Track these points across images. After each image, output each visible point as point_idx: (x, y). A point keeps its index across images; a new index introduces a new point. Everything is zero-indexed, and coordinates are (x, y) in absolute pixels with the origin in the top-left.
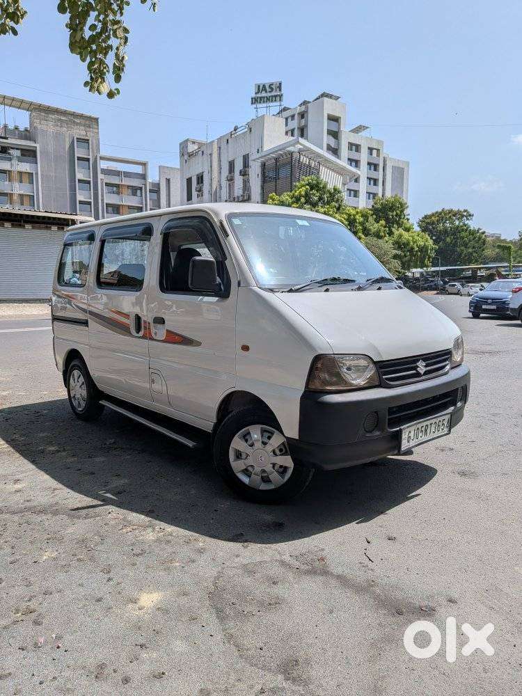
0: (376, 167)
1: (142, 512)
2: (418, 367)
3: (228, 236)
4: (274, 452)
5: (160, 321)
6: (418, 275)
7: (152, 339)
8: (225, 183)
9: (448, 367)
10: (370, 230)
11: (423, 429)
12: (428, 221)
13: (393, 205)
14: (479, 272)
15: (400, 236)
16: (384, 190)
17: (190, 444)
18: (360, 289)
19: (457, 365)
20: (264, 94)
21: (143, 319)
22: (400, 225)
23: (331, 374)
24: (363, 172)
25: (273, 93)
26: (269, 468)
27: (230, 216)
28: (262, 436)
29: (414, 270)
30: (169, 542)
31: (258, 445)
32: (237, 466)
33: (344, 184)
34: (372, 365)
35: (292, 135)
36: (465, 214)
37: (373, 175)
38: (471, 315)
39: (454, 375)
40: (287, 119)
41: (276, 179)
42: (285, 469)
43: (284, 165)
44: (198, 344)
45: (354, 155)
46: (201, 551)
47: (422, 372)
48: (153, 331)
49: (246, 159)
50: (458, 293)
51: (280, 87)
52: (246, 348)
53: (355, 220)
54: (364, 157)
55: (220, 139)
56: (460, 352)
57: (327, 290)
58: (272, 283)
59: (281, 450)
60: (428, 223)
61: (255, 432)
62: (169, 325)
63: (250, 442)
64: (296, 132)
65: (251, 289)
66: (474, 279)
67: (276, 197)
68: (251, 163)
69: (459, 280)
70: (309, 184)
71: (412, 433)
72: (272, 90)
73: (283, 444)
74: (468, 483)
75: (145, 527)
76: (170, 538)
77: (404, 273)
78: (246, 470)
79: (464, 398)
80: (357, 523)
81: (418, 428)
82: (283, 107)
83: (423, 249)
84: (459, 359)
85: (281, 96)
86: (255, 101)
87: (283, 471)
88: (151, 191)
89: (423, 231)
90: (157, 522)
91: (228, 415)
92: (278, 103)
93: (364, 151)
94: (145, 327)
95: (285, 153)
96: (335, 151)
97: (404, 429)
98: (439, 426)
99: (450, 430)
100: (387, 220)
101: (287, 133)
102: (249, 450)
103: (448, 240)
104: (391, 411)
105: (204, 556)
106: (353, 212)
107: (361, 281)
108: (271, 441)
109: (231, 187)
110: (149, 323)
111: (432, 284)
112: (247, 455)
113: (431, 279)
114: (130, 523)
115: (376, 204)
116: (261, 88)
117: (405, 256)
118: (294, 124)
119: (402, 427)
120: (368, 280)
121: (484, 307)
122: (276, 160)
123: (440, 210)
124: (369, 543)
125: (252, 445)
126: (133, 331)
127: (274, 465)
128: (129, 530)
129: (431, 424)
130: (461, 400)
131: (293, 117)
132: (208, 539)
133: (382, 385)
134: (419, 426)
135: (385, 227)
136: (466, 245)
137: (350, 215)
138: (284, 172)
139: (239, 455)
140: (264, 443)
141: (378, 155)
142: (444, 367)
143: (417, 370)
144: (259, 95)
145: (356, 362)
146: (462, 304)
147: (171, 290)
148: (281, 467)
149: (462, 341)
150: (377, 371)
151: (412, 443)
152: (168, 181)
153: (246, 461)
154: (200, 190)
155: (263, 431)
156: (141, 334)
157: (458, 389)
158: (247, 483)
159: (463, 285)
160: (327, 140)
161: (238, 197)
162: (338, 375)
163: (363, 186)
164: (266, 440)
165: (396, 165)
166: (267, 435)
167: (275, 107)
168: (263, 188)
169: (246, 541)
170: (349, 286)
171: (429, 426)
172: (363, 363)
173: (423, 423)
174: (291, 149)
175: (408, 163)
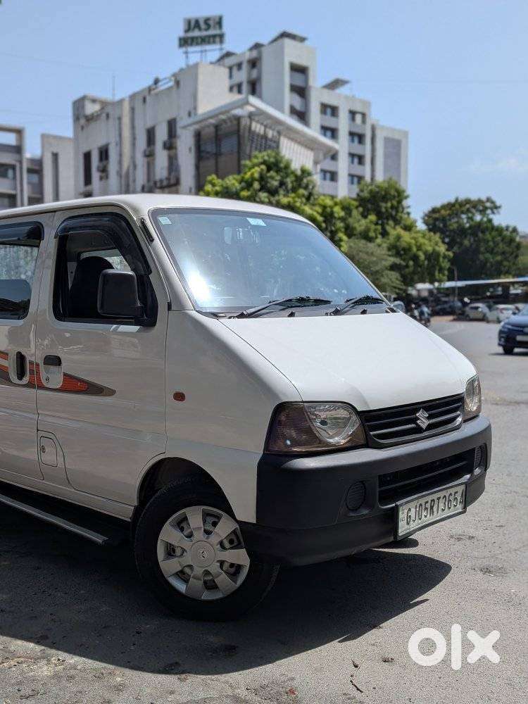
0: (361, 138)
1: (29, 639)
2: (419, 419)
3: (152, 240)
4: (221, 543)
5: (54, 361)
6: (425, 294)
7: (41, 387)
8: (141, 161)
9: (460, 419)
10: (354, 229)
11: (428, 506)
12: (437, 215)
13: (387, 192)
14: (511, 288)
15: (399, 238)
16: (373, 170)
17: (98, 539)
18: (337, 312)
19: (472, 416)
20: (196, 33)
21: (28, 359)
22: (397, 222)
23: (299, 430)
24: (343, 145)
25: (211, 32)
26: (215, 568)
27: (156, 213)
28: (204, 522)
29: (420, 286)
30: (72, 677)
31: (199, 535)
32: (168, 567)
33: (316, 163)
34: (354, 417)
35: (240, 92)
36: (488, 204)
37: (357, 149)
38: (501, 350)
39: (469, 430)
40: (231, 68)
41: (217, 155)
42: (238, 568)
43: (227, 135)
44: (111, 392)
45: (330, 122)
46: (119, 688)
47: (424, 426)
48: (43, 375)
49: (172, 125)
50: (483, 319)
51: (219, 23)
52: (179, 397)
53: (332, 214)
54: (343, 124)
55: (133, 97)
56: (476, 400)
57: (292, 315)
58: (216, 305)
59: (231, 542)
60: (436, 219)
61: (195, 516)
62: (66, 367)
63: (186, 532)
64: (245, 87)
65: (187, 314)
66: (506, 298)
67: (218, 181)
68: (179, 131)
69: (483, 299)
70: (264, 163)
71: (413, 510)
72: (208, 27)
73: (234, 532)
74: (493, 582)
75: (36, 660)
76: (73, 672)
77: (405, 291)
78: (182, 572)
79: (485, 463)
80: (339, 642)
81: (421, 505)
82: (224, 52)
83: (433, 257)
84: (475, 408)
85: (221, 36)
86: (184, 42)
87: (236, 570)
88: (30, 171)
89: (430, 230)
90: (53, 651)
91: (154, 494)
92: (217, 46)
93: (343, 116)
94: (32, 372)
95: (229, 118)
96: (302, 116)
97: (401, 505)
98: (450, 500)
99: (465, 508)
100: (379, 214)
101: (231, 89)
102: (186, 543)
103: (466, 242)
104: (383, 480)
105: (125, 695)
106: (329, 202)
107: (340, 301)
108: (217, 529)
109: (150, 167)
110: (38, 365)
111: (446, 306)
112: (184, 551)
113: (444, 299)
114: (14, 655)
115: (362, 191)
116: (192, 25)
117: (407, 266)
118: (242, 76)
119: (398, 503)
120: (348, 301)
121: (519, 338)
122: (217, 127)
123: (452, 200)
124: (356, 666)
125: (190, 536)
126: (13, 377)
127: (222, 563)
128: (12, 663)
129: (439, 499)
130: (479, 466)
131: (239, 66)
132: (128, 672)
133: (369, 444)
134: (422, 501)
135: (377, 224)
136: (492, 252)
137: (324, 207)
138: (228, 145)
139: (171, 551)
140: (208, 533)
141: (364, 121)
142: (454, 419)
143: (417, 424)
144: (190, 34)
145: (334, 414)
146: (487, 335)
147: (70, 316)
148: (232, 565)
149: (479, 384)
150: (362, 424)
151: (413, 526)
152: (55, 156)
153: (180, 560)
154: (104, 170)
155: (206, 515)
156: (26, 380)
157: (474, 449)
158: (184, 592)
159: (490, 308)
160: (289, 99)
161: (161, 181)
162: (309, 431)
163: (343, 166)
164: (209, 528)
165: (390, 135)
166: (210, 520)
167: (213, 52)
168: (197, 167)
169: (183, 672)
170: (323, 308)
171: (436, 501)
172: (343, 413)
173: (427, 497)
174: (238, 112)
175: (406, 134)
